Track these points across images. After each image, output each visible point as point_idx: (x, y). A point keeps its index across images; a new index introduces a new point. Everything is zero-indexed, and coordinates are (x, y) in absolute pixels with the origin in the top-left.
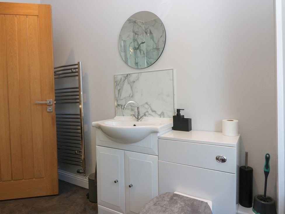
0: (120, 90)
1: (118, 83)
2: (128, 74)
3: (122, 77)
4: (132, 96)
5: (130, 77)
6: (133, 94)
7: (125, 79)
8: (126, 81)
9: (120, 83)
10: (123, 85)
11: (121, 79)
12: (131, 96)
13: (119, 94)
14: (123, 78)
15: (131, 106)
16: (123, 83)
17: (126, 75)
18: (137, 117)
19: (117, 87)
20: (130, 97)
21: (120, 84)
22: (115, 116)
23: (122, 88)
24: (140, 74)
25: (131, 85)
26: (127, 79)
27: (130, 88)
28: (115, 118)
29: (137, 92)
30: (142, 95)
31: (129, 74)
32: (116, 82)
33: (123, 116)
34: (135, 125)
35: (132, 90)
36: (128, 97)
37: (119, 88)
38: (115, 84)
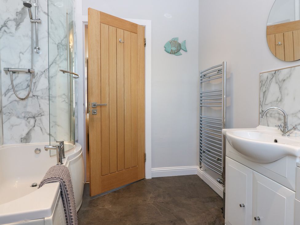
0: (265, 92)
1: (264, 83)
2: (276, 71)
3: (269, 75)
4: (281, 101)
5: (278, 75)
6: (281, 97)
7: (273, 77)
8: (274, 79)
9: (265, 82)
10: (270, 85)
11: (267, 78)
12: (279, 100)
13: (264, 97)
14: (270, 77)
15: (278, 113)
16: (270, 83)
17: (274, 72)
18: (283, 130)
19: (261, 88)
20: (277, 101)
21: (266, 85)
22: (259, 126)
23: (268, 89)
24: (293, 68)
25: (279, 86)
26: (275, 76)
27: (279, 89)
28: (258, 127)
29: (288, 94)
30: (294, 98)
31: (278, 70)
32: (261, 82)
33: (268, 126)
34: (276, 141)
35: (281, 92)
36: (274, 101)
37: (264, 91)
38: (261, 84)
